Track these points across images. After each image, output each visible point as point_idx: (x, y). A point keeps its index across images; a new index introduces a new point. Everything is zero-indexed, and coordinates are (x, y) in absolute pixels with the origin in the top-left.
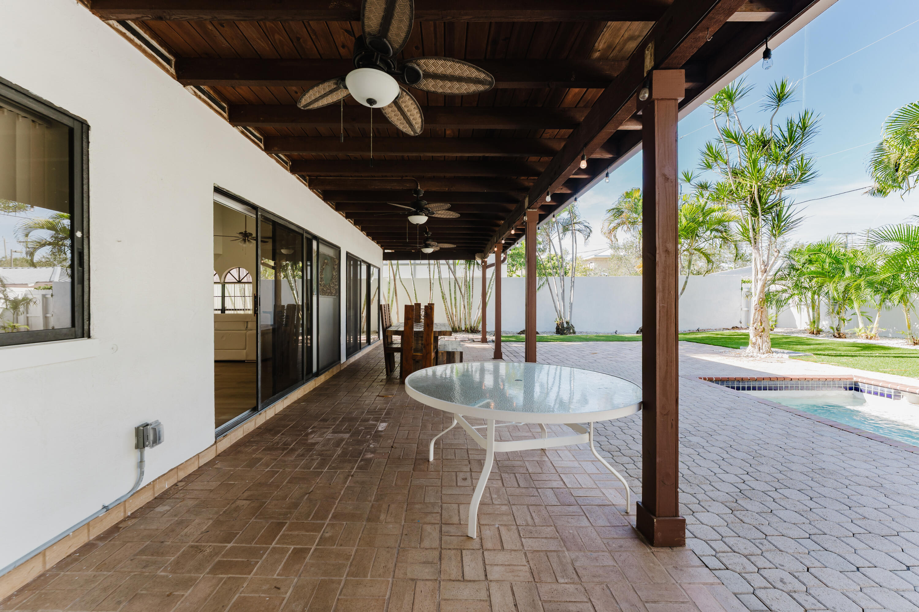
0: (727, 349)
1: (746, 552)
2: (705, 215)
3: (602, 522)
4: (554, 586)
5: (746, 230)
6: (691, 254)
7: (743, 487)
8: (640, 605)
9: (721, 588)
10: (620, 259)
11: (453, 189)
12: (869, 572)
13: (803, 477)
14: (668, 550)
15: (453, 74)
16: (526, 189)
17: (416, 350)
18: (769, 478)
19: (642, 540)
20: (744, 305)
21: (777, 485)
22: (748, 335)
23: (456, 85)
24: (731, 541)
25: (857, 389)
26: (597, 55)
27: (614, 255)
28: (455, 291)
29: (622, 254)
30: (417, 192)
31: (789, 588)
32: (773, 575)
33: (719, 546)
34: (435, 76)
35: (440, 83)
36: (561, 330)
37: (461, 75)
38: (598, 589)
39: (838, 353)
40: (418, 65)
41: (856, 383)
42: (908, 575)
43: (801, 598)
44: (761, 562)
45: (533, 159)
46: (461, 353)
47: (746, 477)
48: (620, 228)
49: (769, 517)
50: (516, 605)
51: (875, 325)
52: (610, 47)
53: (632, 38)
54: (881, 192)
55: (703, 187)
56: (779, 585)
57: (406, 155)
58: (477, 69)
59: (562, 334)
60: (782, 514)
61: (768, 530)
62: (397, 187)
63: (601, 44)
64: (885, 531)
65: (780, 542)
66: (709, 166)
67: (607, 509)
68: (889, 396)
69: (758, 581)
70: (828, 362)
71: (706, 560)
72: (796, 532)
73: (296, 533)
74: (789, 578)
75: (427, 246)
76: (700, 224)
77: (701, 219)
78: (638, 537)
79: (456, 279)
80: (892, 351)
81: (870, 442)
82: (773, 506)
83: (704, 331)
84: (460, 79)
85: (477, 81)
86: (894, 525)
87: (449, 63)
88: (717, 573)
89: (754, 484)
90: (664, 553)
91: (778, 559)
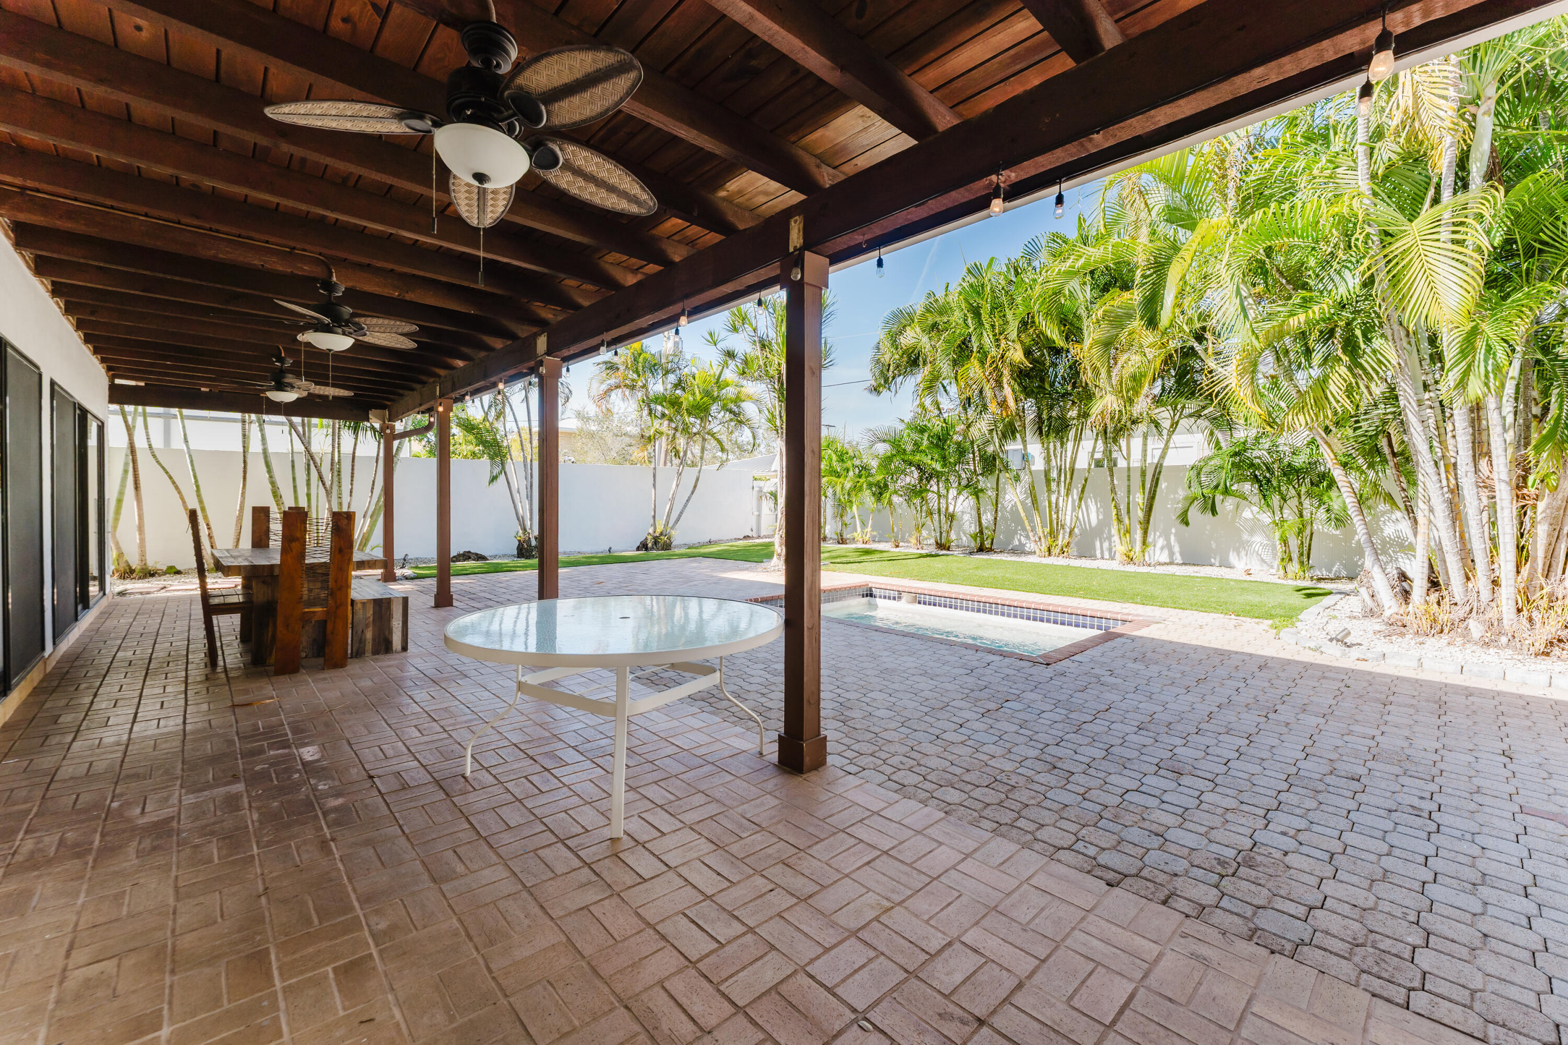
0: (748, 565)
1: (870, 752)
2: (720, 388)
3: (744, 771)
4: (742, 842)
5: (773, 416)
6: (704, 440)
7: (841, 700)
8: (821, 823)
9: (867, 786)
10: (592, 435)
11: (410, 296)
12: (944, 736)
13: (877, 680)
14: (815, 772)
15: (606, 179)
16: (543, 325)
17: (311, 603)
18: (855, 687)
19: (790, 773)
20: (755, 509)
21: (864, 691)
22: (771, 544)
23: (603, 193)
24: (856, 747)
25: (871, 595)
26: (722, 194)
27: (582, 430)
28: (308, 481)
29: (594, 428)
30: (329, 286)
31: (908, 766)
32: (894, 761)
33: (849, 754)
34: (578, 172)
35: (581, 182)
36: (527, 550)
37: (617, 185)
38: (779, 826)
39: (848, 559)
40: (561, 150)
41: (871, 589)
42: (962, 730)
43: (916, 769)
44: (884, 755)
45: (571, 282)
46: (405, 600)
47: (839, 691)
48: (613, 394)
49: (870, 718)
50: (719, 874)
51: (869, 529)
52: (740, 193)
53: (766, 193)
54: (876, 390)
55: (730, 355)
56: (901, 767)
57: (333, 215)
58: (641, 187)
59: (527, 558)
60: (878, 713)
61: (876, 729)
62: (279, 266)
63: (733, 186)
64: (942, 705)
65: (886, 735)
66: (735, 329)
67: (741, 757)
68: (894, 599)
69: (889, 770)
70: (845, 571)
71: (847, 768)
72: (894, 725)
73: (311, 950)
74: (905, 760)
75: (280, 387)
76: (715, 400)
77: (716, 394)
78: (785, 772)
79: (311, 456)
80: (885, 555)
81: (906, 639)
82: (870, 709)
83: (716, 543)
84: (611, 189)
85: (634, 199)
86: (944, 699)
87: (608, 166)
88: (860, 775)
89: (847, 695)
90: (812, 776)
91: (892, 748)
